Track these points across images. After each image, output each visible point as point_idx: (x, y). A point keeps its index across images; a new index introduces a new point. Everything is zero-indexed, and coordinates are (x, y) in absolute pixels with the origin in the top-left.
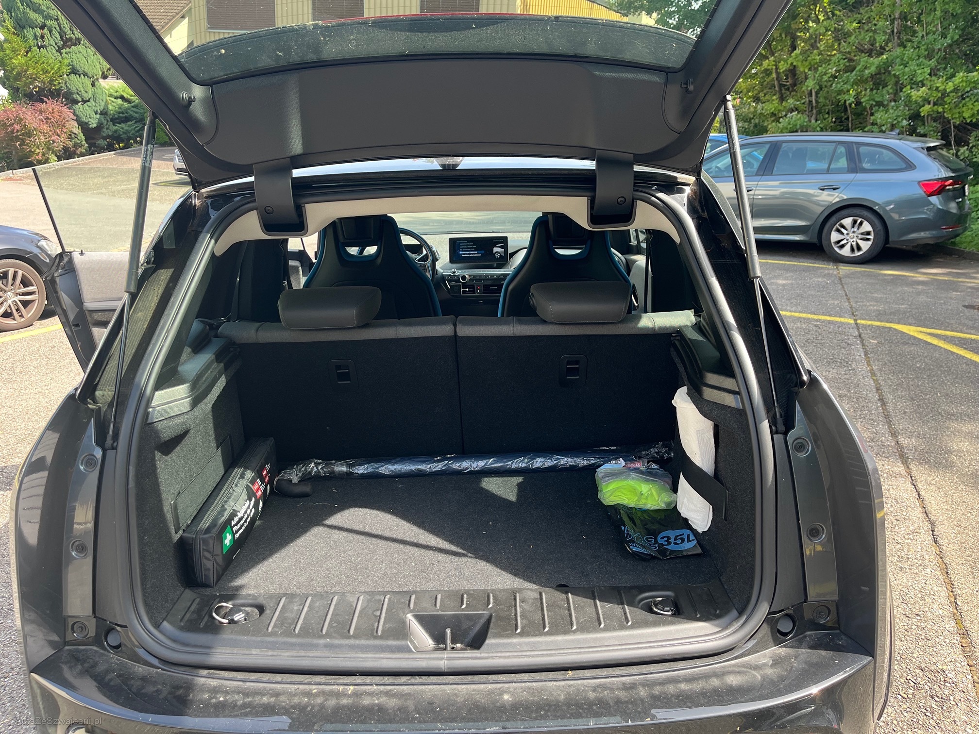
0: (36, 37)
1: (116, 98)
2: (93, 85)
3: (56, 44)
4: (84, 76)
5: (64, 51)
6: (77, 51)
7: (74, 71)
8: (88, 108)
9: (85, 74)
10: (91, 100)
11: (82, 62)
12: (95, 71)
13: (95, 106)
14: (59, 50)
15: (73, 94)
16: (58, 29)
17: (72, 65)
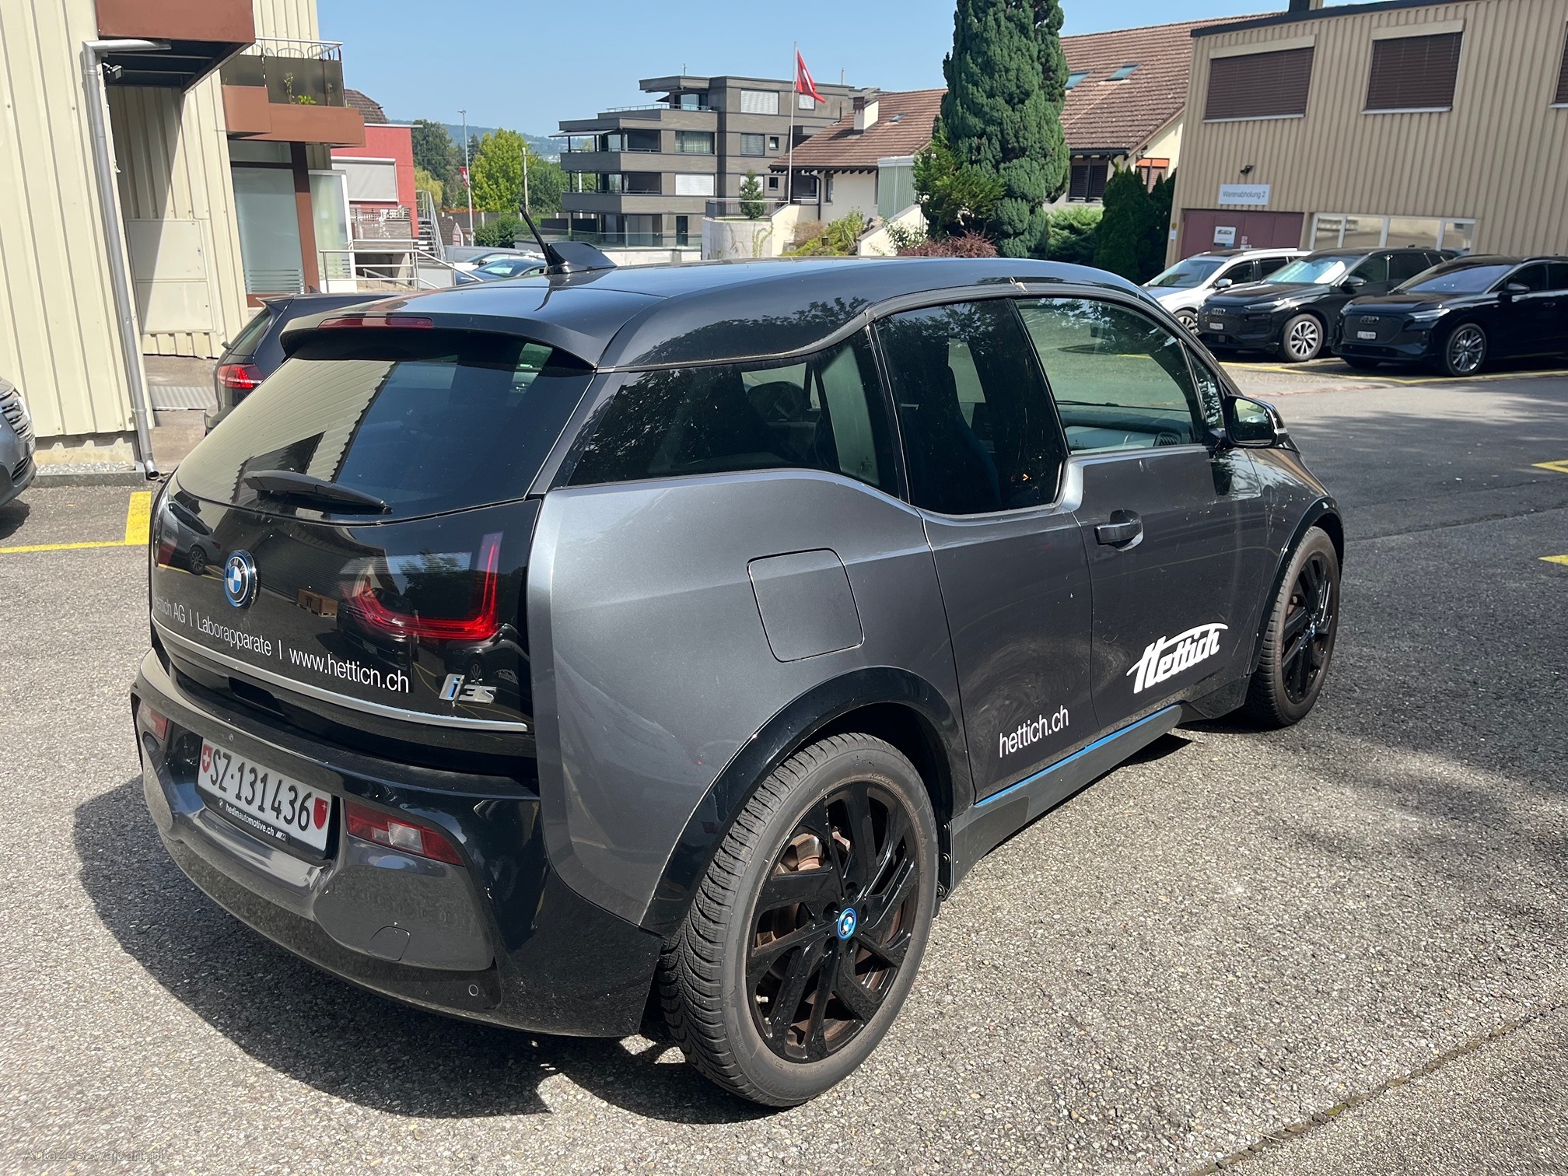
0: (970, 148)
1: (1063, 228)
2: (1032, 212)
3: (994, 157)
4: (1022, 199)
5: (1002, 165)
6: (1018, 166)
7: (1010, 193)
8: (1019, 243)
9: (1024, 197)
10: (1026, 233)
11: (1022, 180)
12: (1037, 192)
13: (1029, 241)
14: (996, 167)
15: (1003, 224)
16: (999, 136)
17: (1009, 185)
